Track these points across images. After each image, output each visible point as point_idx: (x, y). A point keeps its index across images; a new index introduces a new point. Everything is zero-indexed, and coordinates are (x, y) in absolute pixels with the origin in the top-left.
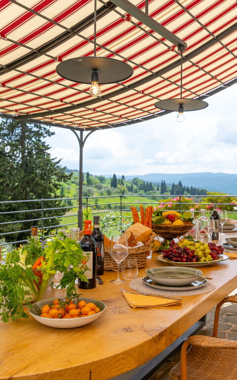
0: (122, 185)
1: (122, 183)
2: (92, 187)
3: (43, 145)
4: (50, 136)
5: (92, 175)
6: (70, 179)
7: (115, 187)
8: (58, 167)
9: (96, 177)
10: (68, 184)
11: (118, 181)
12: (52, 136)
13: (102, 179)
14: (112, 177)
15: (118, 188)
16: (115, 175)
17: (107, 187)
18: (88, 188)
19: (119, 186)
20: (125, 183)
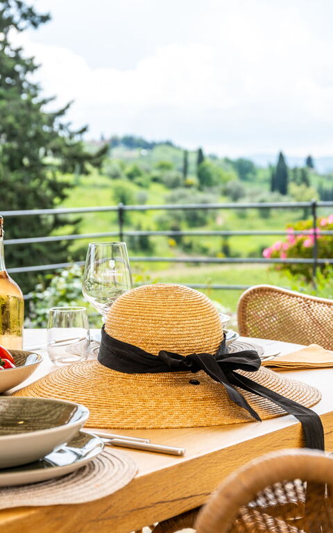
0: (303, 187)
1: (305, 180)
2: (213, 193)
3: (17, 59)
4: (35, 25)
5: (214, 158)
6: (98, 165)
7: (284, 191)
8: (61, 127)
9: (227, 161)
10: (140, 185)
11: (291, 175)
12: (42, 26)
13: (244, 169)
14: (274, 161)
15: (293, 196)
16: (281, 157)
17: (258, 193)
18: (201, 196)
19: (293, 188)
20: (314, 181)
